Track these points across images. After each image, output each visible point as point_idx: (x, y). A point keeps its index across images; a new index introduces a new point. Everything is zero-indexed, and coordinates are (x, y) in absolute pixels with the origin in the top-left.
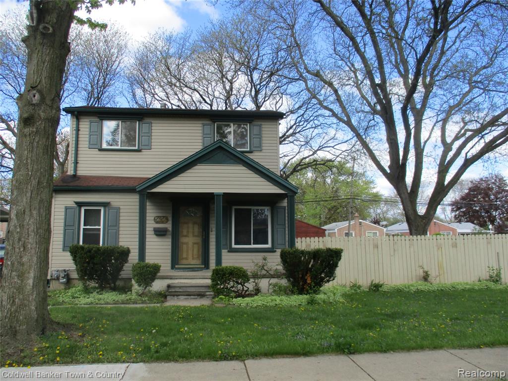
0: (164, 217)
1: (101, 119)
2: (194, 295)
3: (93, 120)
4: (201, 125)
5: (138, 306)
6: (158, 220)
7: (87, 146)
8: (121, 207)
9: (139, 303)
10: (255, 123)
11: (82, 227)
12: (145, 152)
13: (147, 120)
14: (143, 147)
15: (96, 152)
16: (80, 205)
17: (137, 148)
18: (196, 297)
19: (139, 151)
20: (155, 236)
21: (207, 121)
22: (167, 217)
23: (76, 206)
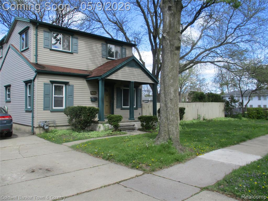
0: (95, 91)
1: (50, 31)
2: (131, 130)
3: (46, 30)
4: (101, 44)
5: (118, 136)
6: (92, 93)
7: (43, 46)
8: (74, 85)
9: (118, 135)
10: (124, 47)
11: (54, 96)
12: (75, 54)
13: (76, 36)
14: (74, 52)
15: (48, 50)
16: (52, 82)
17: (71, 51)
18: (132, 130)
19: (72, 53)
20: (90, 102)
21: (104, 42)
22: (96, 91)
23: (50, 83)
